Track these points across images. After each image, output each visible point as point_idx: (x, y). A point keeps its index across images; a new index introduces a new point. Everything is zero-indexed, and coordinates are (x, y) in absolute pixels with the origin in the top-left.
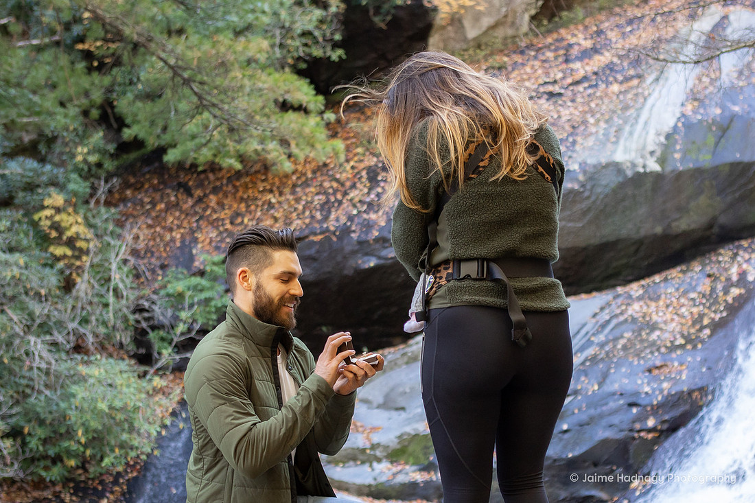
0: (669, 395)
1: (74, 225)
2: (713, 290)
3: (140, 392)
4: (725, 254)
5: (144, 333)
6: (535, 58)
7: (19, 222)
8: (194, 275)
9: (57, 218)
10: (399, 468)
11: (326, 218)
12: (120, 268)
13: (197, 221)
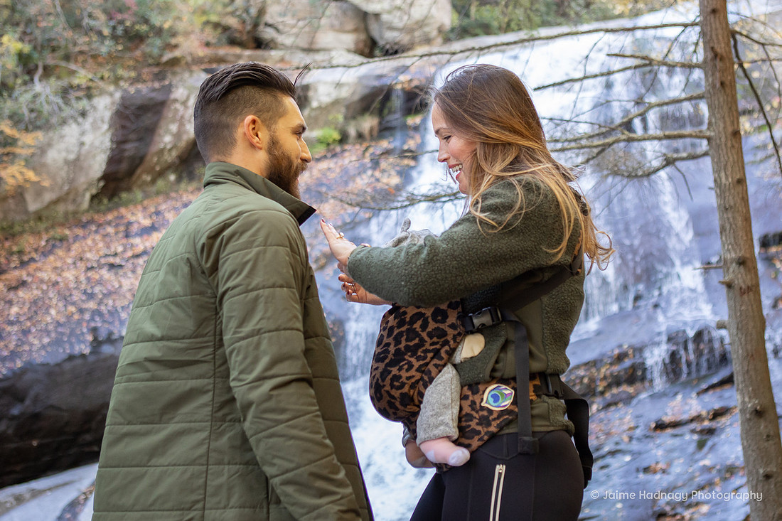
6: (96, 232)
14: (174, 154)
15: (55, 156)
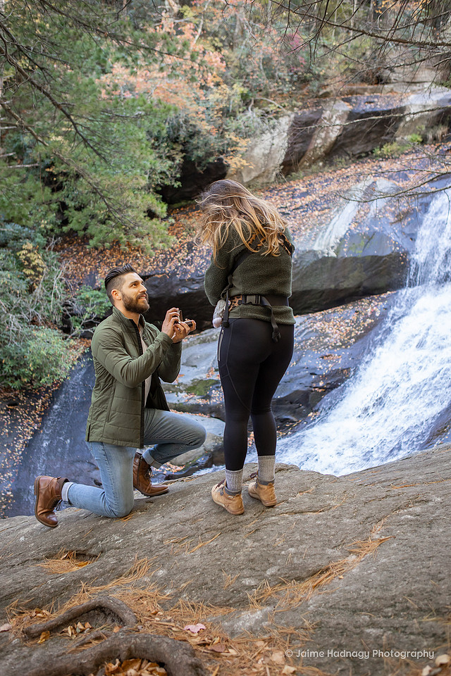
0: (332, 370)
1: (37, 259)
2: (358, 319)
3: (63, 347)
4: (365, 301)
5: (67, 317)
6: (277, 194)
7: (9, 255)
8: (95, 289)
9: (29, 255)
10: (191, 396)
11: (164, 266)
12: (58, 283)
13: (99, 263)
14: (322, 150)
15: (258, 152)
